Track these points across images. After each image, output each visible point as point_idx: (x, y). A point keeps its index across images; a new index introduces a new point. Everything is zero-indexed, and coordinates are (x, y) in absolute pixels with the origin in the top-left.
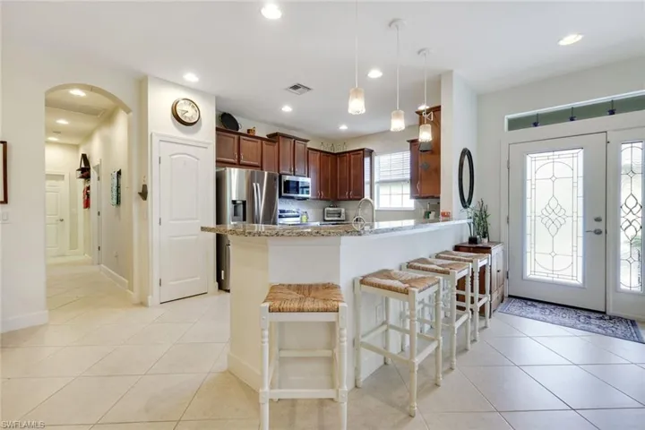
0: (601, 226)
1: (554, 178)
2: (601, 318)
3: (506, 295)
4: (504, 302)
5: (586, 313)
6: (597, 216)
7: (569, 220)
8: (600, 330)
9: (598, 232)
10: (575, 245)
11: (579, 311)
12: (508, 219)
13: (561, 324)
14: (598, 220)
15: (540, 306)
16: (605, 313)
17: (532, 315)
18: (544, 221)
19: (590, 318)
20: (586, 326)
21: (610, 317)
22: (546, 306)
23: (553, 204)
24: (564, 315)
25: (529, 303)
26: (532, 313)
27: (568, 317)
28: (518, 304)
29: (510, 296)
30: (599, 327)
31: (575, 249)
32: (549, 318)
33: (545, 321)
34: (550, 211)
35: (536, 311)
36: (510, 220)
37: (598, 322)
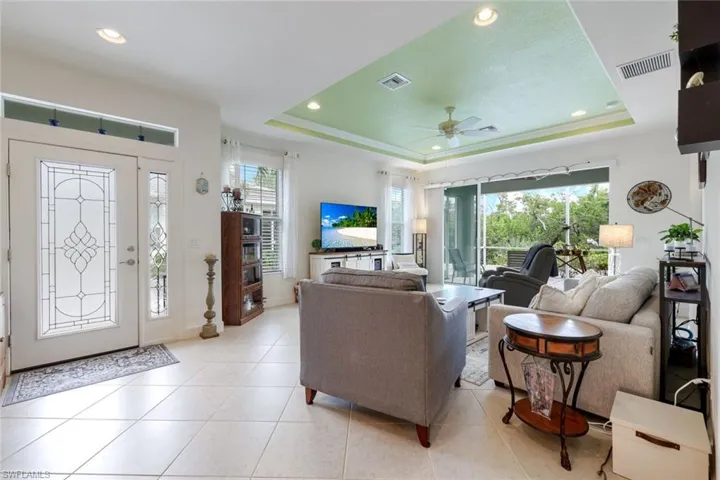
0: (133, 256)
1: (80, 200)
2: (137, 354)
3: (8, 373)
4: (7, 386)
5: (122, 354)
6: (129, 245)
7: (100, 251)
8: (143, 367)
9: (131, 263)
10: (107, 279)
11: (114, 355)
12: (9, 253)
13: (102, 381)
14: (131, 249)
15: (66, 367)
16: (138, 347)
17: (62, 385)
18: (69, 254)
19: (127, 357)
20: (128, 368)
21: (143, 348)
22: (74, 364)
23: (81, 232)
24: (101, 367)
25: (49, 370)
26: (60, 382)
27: (106, 368)
28: (30, 378)
29: (13, 373)
30: (139, 364)
31: (107, 284)
32: (86, 378)
33: (82, 385)
34: (77, 240)
35: (65, 377)
36: (13, 255)
37: (137, 359)
